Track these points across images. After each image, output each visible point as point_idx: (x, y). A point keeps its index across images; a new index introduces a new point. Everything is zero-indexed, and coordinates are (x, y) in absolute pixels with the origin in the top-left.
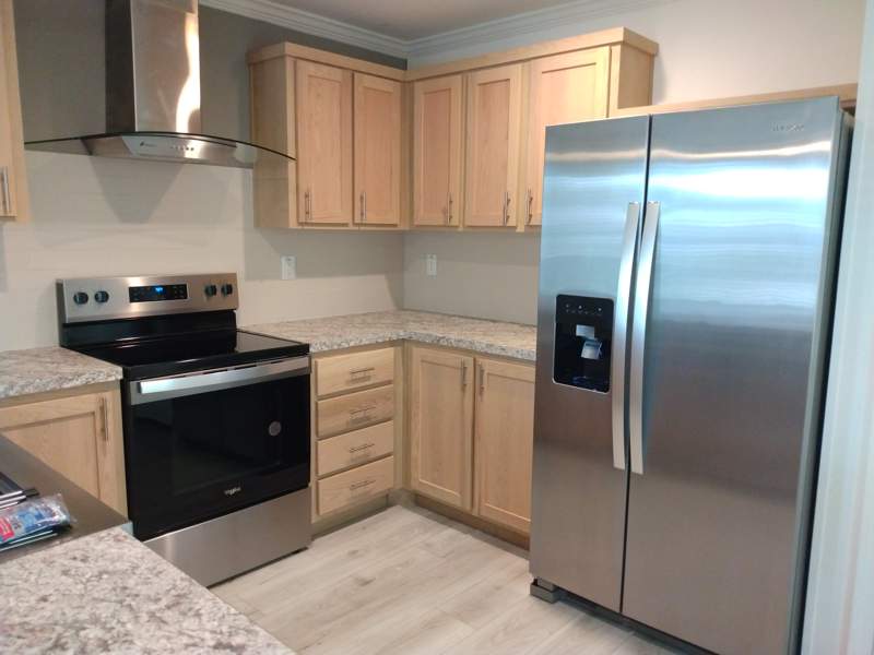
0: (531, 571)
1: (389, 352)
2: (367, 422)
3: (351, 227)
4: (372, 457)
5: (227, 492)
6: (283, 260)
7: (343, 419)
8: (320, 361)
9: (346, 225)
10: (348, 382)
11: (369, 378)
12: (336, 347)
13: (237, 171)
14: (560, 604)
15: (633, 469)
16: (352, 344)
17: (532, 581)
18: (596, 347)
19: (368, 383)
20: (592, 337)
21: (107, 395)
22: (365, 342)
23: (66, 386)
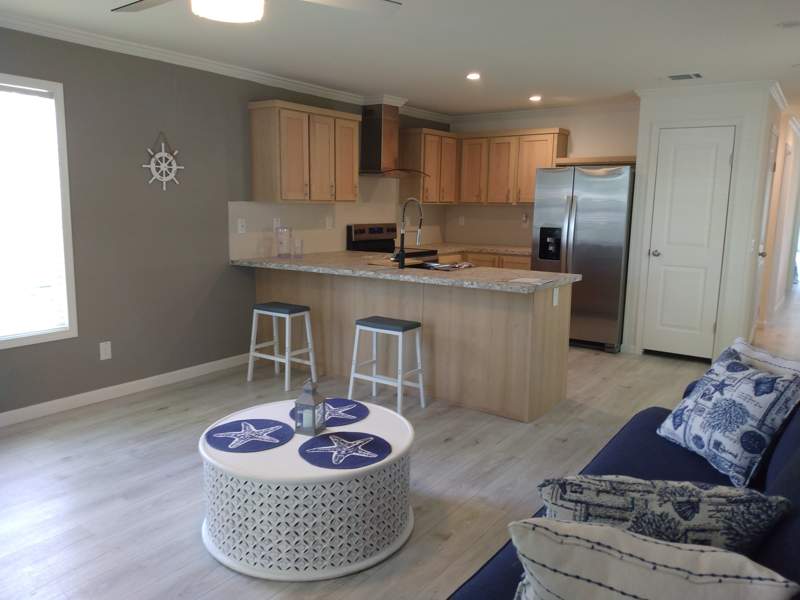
9: (438, 202)
18: (555, 246)
20: (553, 242)
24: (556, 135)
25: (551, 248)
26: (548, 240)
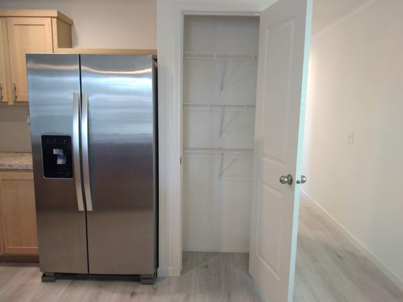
0: (41, 271)
14: (58, 281)
15: (88, 210)
17: (42, 275)
18: (64, 158)
20: (61, 154)
24: (55, 20)
25: (60, 162)
26: (55, 151)
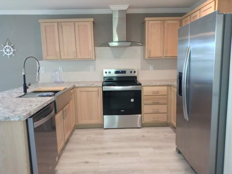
1: (166, 88)
2: (158, 104)
3: (163, 58)
4: (160, 112)
5: (121, 111)
6: (150, 66)
7: (150, 102)
8: (144, 88)
9: (162, 57)
10: (152, 93)
11: (158, 93)
12: (149, 85)
13: (140, 47)
16: (153, 85)
19: (158, 94)
21: (99, 88)
22: (157, 84)
23: (93, 86)
